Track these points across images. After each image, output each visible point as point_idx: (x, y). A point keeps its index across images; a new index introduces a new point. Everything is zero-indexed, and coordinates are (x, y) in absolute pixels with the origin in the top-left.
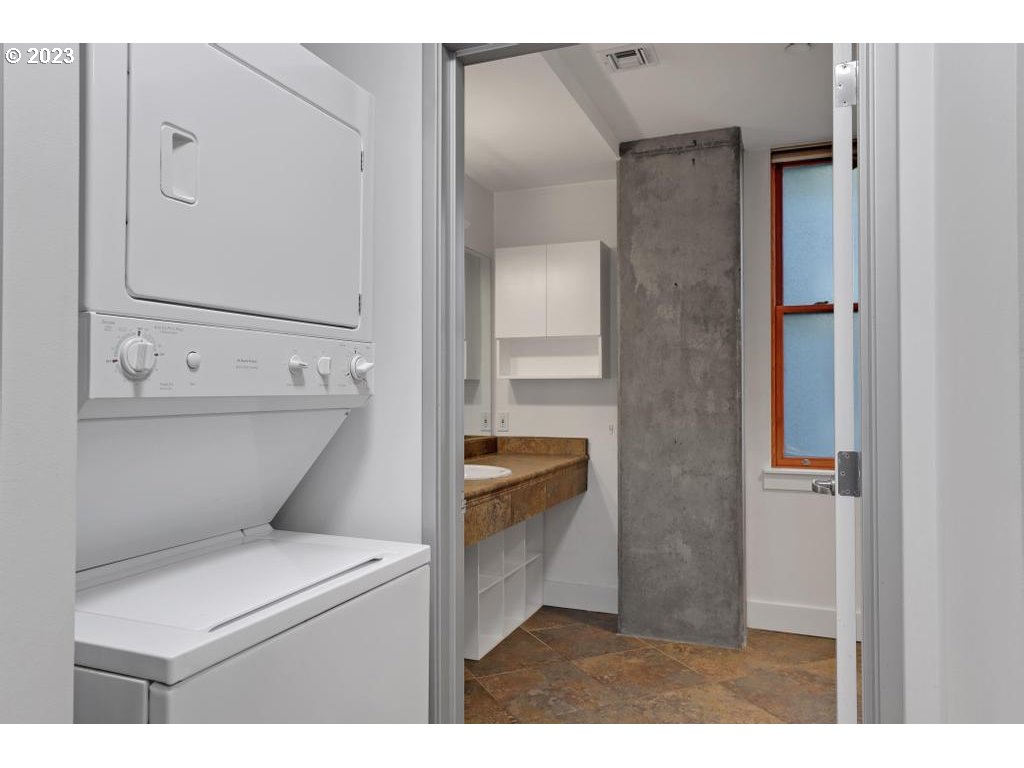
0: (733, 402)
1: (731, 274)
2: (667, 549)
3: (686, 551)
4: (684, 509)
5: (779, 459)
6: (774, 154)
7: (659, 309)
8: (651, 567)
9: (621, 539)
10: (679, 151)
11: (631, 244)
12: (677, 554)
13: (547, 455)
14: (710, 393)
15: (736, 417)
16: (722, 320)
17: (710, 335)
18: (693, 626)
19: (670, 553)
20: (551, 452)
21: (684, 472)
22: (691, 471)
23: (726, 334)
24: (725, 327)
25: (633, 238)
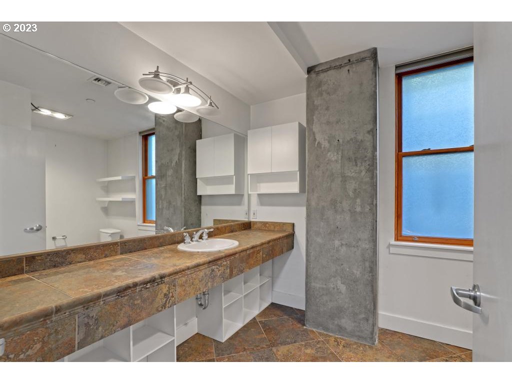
0: (372, 205)
1: (371, 133)
2: (332, 286)
3: (343, 288)
4: (342, 265)
5: (399, 236)
6: (397, 67)
7: (328, 155)
8: (323, 295)
9: (307, 278)
10: (341, 67)
11: (313, 121)
12: (338, 289)
13: (273, 231)
14: (358, 200)
15: (374, 214)
16: (366, 159)
17: (358, 168)
18: (346, 329)
19: (334, 288)
20: (276, 229)
21: (342, 245)
22: (347, 244)
23: (368, 167)
24: (368, 163)
25: (314, 117)
